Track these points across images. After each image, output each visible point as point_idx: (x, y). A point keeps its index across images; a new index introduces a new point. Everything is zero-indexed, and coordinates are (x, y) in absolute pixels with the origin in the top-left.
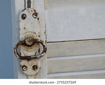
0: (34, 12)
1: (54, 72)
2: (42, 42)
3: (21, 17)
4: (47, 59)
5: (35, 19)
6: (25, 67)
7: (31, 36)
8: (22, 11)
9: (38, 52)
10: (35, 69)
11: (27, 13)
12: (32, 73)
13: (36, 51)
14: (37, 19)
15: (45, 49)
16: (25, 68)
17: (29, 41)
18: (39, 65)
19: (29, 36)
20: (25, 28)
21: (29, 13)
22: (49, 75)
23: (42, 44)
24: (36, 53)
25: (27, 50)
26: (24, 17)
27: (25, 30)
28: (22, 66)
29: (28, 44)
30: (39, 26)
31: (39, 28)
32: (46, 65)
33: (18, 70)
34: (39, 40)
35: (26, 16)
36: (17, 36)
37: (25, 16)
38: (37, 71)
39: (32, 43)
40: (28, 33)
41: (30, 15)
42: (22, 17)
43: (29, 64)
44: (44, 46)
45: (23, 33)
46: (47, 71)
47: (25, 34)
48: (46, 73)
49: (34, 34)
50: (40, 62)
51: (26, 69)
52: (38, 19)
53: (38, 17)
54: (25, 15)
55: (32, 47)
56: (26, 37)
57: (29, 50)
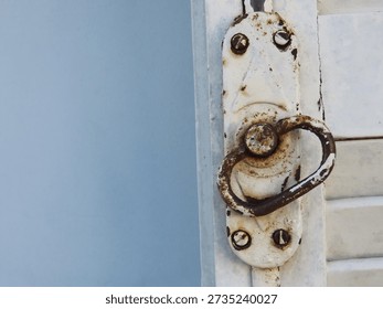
0: (276, 27)
1: (354, 252)
3: (230, 45)
4: (324, 203)
5: (284, 53)
6: (241, 234)
7: (265, 117)
8: (234, 25)
9: (292, 178)
10: (282, 242)
11: (254, 29)
12: (270, 260)
13: (287, 175)
14: (289, 51)
16: (243, 237)
17: (260, 140)
18: (297, 231)
19: (259, 118)
20: (243, 89)
21: (261, 32)
22: (332, 264)
24: (284, 185)
25: (252, 172)
26: (239, 47)
27: (245, 94)
28: (231, 232)
30: (297, 80)
31: (298, 88)
32: (321, 225)
33: (215, 244)
34: (293, 120)
35: (247, 44)
36: (211, 116)
37: (244, 42)
38: (290, 250)
40: (256, 109)
41: (261, 38)
42: (233, 48)
45: (236, 108)
46: (325, 249)
47: (243, 112)
48: (323, 257)
49: (279, 111)
50: (300, 217)
51: (246, 239)
52: (294, 52)
53: (294, 45)
54: (245, 37)
55: (271, 160)
56: (249, 123)
57: (260, 172)
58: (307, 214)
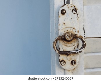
1: (91, 67)
2: (82, 38)
3: (61, 12)
4: (84, 54)
6: (63, 62)
7: (70, 31)
8: (62, 7)
9: (76, 47)
10: (74, 64)
11: (67, 8)
12: (70, 68)
13: (75, 46)
14: (76, 14)
15: (84, 44)
16: (64, 63)
17: (69, 37)
18: (77, 61)
19: (68, 31)
20: (64, 24)
22: (86, 70)
23: (81, 39)
24: (74, 49)
25: (66, 45)
26: (63, 13)
28: (60, 61)
29: (68, 39)
30: (78, 22)
31: (78, 24)
32: (83, 60)
33: (56, 64)
34: (79, 36)
35: (66, 12)
36: (55, 31)
37: (65, 12)
38: (75, 66)
39: (72, 38)
40: (67, 29)
41: (69, 10)
42: (62, 13)
43: (68, 59)
44: (83, 42)
45: (62, 28)
47: (64, 30)
48: (84, 68)
49: (73, 29)
50: (78, 57)
52: (78, 14)
54: (65, 10)
55: (71, 42)
56: (66, 32)
57: (68, 45)
58: (80, 57)
